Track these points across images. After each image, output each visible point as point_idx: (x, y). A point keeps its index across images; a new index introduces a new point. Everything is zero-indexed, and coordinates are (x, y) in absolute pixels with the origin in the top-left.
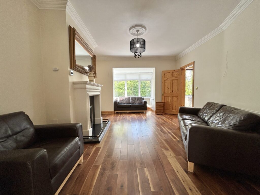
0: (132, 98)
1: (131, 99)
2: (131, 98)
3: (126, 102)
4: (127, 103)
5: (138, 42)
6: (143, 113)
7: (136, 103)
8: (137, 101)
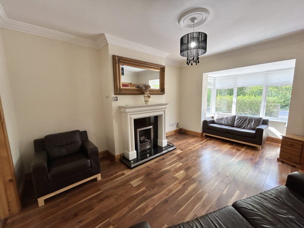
0: (240, 118)
1: (237, 120)
2: (236, 118)
3: (226, 123)
4: (228, 124)
5: (193, 39)
6: (254, 149)
7: (244, 128)
8: (248, 124)
